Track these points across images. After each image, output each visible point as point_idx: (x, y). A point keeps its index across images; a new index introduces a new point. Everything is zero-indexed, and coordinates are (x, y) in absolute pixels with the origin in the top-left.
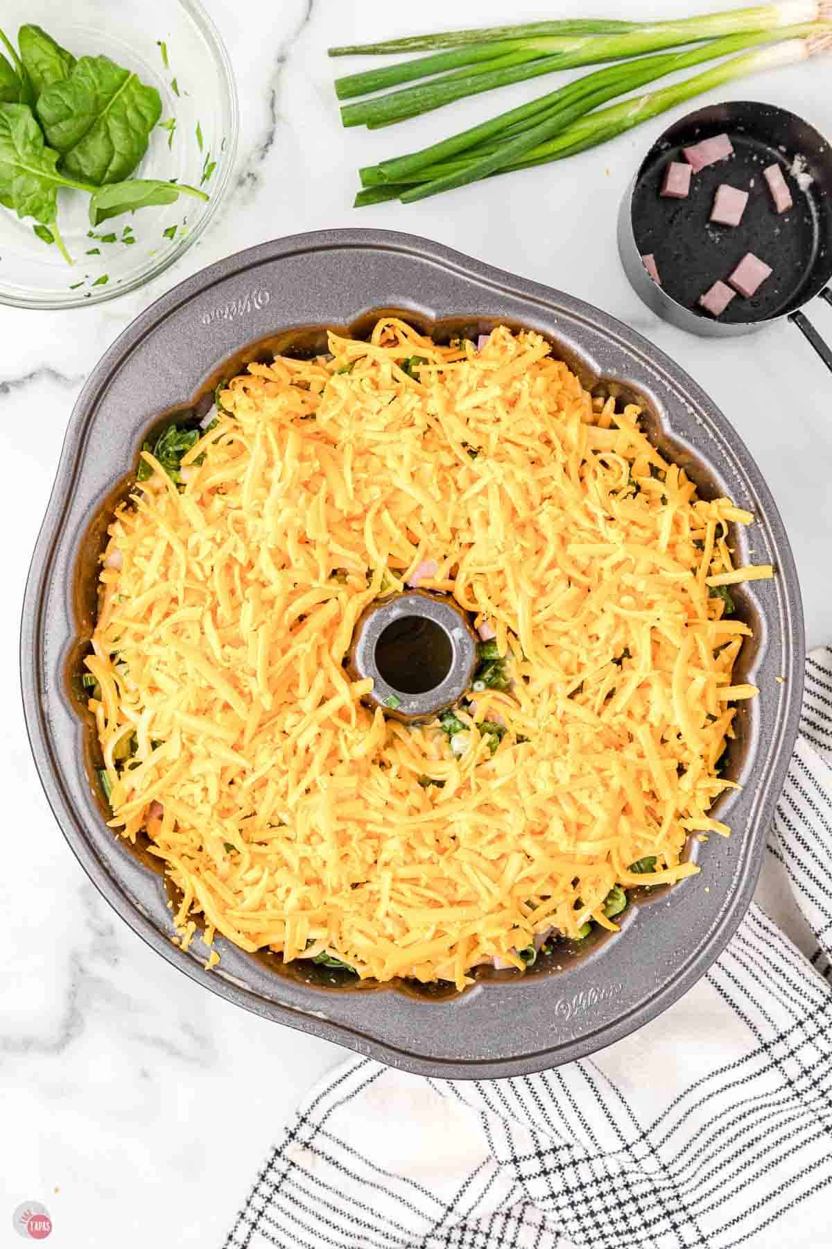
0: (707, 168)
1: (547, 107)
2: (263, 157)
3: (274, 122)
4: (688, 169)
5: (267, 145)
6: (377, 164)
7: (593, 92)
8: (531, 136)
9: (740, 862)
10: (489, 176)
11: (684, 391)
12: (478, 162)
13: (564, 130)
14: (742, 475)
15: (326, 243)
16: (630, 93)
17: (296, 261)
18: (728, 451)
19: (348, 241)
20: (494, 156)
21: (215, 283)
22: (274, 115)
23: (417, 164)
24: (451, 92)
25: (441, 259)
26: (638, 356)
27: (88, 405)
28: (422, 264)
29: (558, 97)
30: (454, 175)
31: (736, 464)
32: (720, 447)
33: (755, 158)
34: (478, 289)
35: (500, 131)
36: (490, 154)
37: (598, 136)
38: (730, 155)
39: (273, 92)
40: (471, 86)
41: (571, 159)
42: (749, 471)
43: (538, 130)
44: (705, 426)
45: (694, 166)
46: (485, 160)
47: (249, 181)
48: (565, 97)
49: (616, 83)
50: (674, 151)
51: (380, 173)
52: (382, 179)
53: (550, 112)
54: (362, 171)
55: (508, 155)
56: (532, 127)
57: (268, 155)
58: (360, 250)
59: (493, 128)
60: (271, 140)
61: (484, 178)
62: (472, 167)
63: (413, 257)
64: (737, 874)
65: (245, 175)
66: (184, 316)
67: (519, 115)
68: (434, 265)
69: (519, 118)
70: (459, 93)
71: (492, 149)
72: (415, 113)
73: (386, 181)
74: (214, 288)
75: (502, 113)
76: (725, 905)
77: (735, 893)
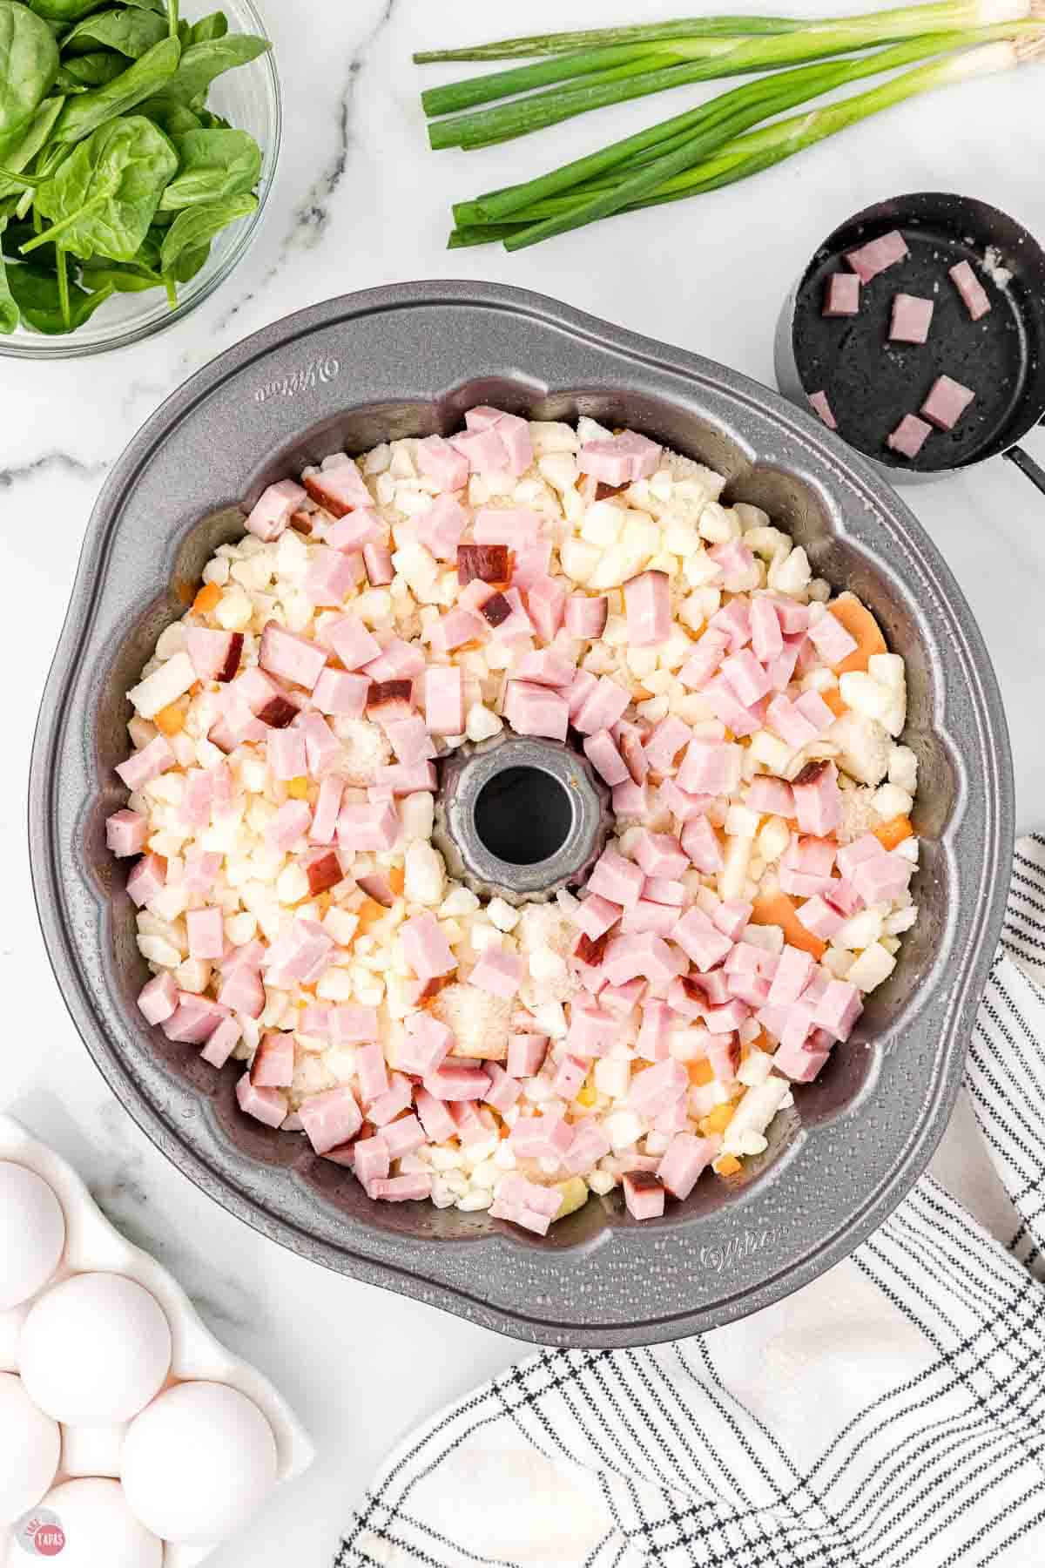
0: (877, 276)
1: (688, 127)
2: (331, 189)
3: (345, 145)
4: (854, 280)
5: (337, 174)
6: (473, 198)
7: (746, 108)
8: (668, 164)
9: (934, 1074)
10: (616, 213)
11: (861, 482)
12: (602, 196)
13: (710, 156)
14: (935, 587)
15: (410, 298)
16: (792, 110)
17: (373, 322)
18: (916, 557)
19: (438, 295)
20: (621, 188)
21: (271, 350)
22: (344, 135)
23: (524, 198)
24: (566, 105)
25: (553, 317)
26: (803, 438)
27: (112, 504)
28: (530, 324)
29: (701, 114)
30: (572, 213)
31: (926, 574)
32: (906, 553)
33: (936, 255)
34: (600, 355)
35: (630, 157)
36: (616, 185)
37: (752, 164)
38: (905, 256)
39: (345, 107)
40: (593, 97)
41: (716, 192)
42: (943, 583)
43: (676, 155)
44: (887, 526)
45: (862, 275)
46: (612, 192)
47: (315, 218)
48: (711, 115)
49: (774, 98)
50: (834, 259)
51: (478, 210)
52: (480, 218)
53: (692, 133)
54: (455, 208)
55: (641, 187)
56: (669, 152)
57: (337, 186)
58: (452, 307)
59: (620, 154)
60: (341, 167)
61: (607, 216)
62: (593, 203)
63: (520, 316)
64: (932, 1087)
65: (309, 212)
66: (233, 390)
67: (653, 137)
68: (546, 325)
69: (651, 141)
70: (577, 106)
71: (620, 179)
72: (521, 132)
73: (485, 221)
74: (269, 356)
75: (632, 134)
76: (916, 1129)
77: (929, 1112)
